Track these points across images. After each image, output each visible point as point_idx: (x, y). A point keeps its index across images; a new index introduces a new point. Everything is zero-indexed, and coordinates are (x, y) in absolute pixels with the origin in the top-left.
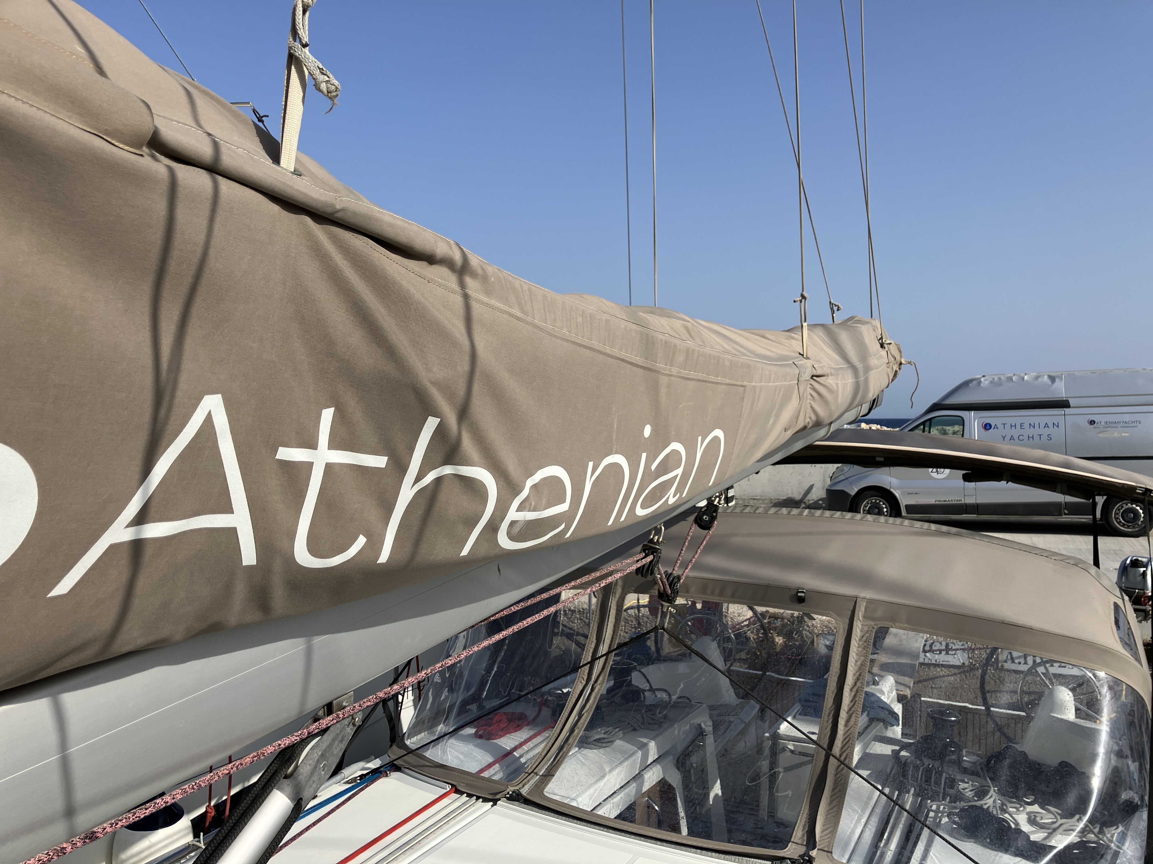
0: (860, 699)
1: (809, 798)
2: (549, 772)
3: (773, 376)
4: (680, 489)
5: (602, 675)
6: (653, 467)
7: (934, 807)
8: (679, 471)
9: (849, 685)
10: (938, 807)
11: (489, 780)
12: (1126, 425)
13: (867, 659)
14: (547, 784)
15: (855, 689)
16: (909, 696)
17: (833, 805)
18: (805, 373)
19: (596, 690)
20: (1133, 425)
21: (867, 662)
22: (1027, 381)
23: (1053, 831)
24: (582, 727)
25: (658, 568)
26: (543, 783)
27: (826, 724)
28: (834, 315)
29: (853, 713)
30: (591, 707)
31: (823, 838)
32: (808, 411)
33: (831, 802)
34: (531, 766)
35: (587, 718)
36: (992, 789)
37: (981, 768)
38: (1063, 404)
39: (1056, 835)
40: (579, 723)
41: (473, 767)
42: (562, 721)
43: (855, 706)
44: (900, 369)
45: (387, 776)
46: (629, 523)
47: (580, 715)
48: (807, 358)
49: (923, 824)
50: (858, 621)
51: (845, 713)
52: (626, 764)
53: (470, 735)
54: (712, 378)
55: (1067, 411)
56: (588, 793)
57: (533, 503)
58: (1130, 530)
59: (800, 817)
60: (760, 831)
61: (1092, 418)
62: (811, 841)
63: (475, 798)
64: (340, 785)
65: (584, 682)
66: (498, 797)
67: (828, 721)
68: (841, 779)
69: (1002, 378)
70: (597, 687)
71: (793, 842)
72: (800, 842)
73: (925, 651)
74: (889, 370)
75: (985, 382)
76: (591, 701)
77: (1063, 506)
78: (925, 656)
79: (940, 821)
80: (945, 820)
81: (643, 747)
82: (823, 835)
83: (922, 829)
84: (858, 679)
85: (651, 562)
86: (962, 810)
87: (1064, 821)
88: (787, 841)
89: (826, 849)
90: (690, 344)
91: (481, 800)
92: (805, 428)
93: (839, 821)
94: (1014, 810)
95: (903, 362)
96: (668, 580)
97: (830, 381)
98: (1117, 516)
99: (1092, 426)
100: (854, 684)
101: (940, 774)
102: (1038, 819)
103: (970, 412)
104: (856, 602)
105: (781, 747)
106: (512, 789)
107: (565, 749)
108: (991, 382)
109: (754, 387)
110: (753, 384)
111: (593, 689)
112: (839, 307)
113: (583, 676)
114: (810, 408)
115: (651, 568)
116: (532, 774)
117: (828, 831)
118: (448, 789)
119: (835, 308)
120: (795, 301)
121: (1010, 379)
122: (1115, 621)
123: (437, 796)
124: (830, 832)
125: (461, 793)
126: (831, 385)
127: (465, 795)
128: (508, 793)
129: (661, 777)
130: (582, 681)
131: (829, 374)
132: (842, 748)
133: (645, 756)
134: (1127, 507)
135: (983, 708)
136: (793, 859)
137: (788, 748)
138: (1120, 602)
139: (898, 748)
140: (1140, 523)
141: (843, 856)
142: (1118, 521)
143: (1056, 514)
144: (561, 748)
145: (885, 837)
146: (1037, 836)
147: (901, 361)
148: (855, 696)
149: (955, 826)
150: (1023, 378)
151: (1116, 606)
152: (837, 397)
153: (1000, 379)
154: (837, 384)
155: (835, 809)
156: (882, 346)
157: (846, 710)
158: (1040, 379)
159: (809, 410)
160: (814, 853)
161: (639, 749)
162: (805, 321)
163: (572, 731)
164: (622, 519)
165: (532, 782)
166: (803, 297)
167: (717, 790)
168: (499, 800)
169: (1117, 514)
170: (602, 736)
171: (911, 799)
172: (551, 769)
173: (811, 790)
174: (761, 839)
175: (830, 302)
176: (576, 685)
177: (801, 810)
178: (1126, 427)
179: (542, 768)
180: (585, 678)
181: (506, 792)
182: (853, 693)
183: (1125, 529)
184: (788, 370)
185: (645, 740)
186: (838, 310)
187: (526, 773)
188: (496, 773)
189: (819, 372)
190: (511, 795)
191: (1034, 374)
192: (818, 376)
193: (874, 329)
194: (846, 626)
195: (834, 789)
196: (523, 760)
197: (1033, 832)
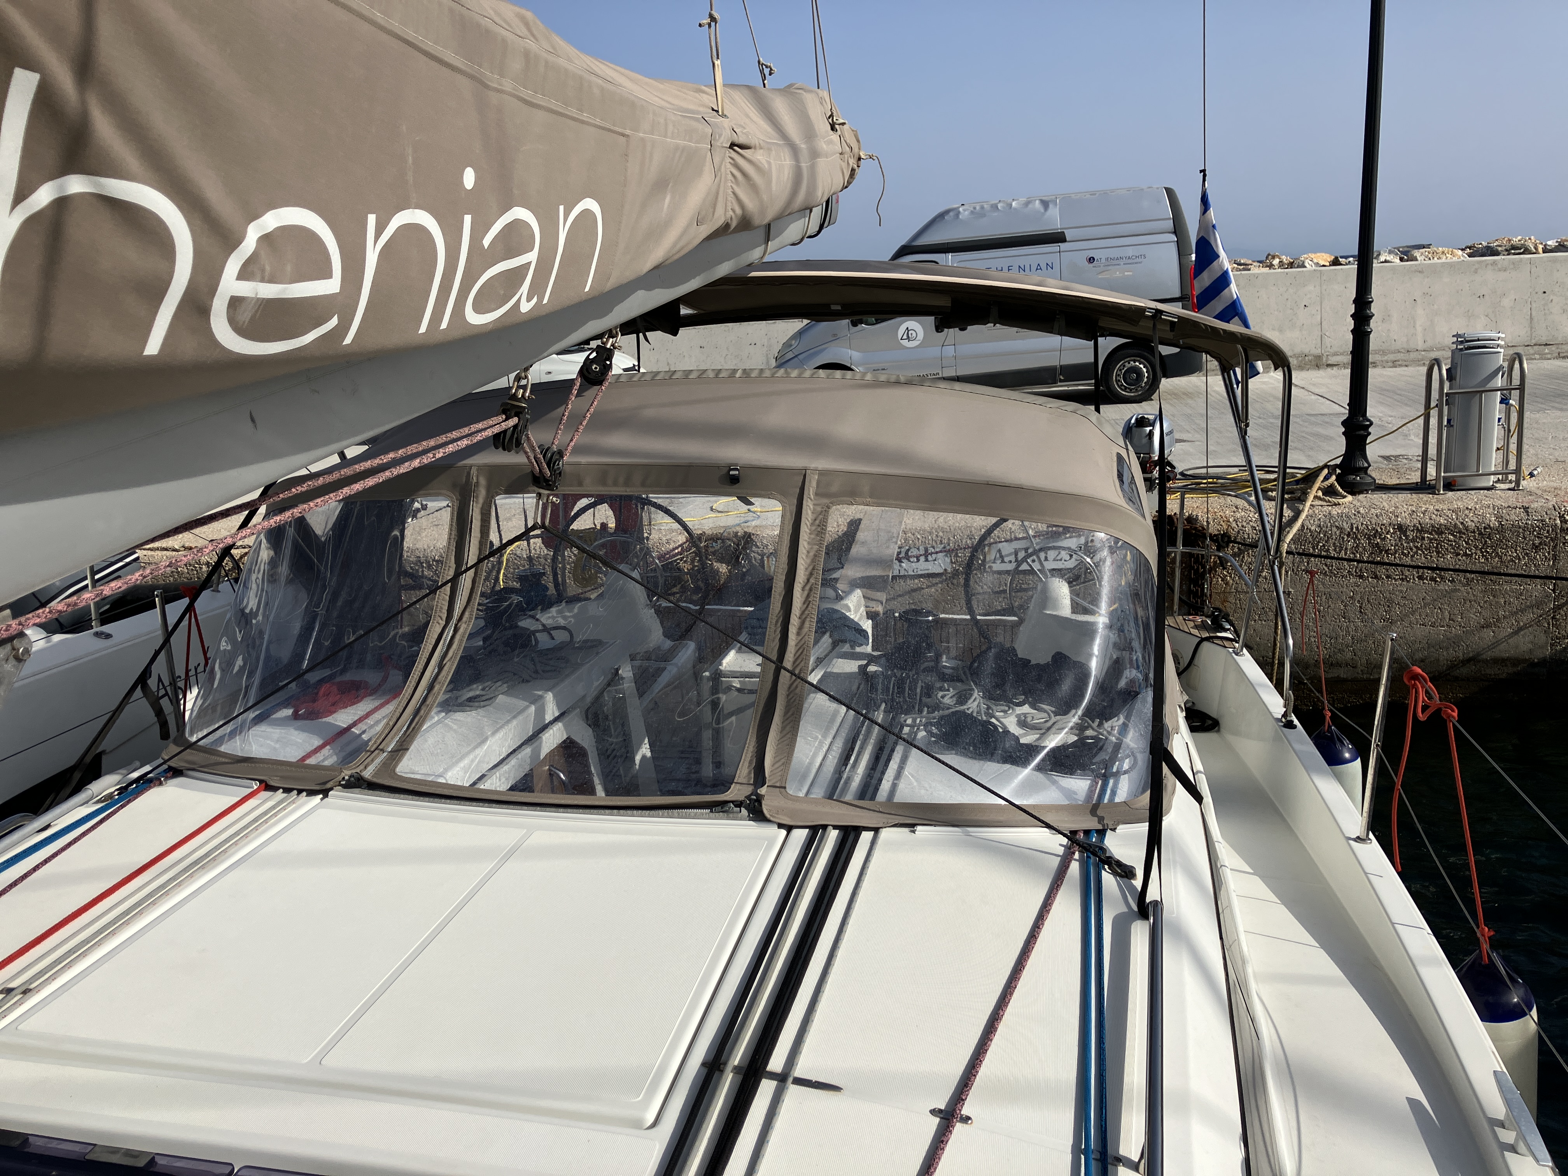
0: (815, 599)
1: (756, 727)
2: (401, 745)
3: (670, 128)
4: (536, 289)
5: (468, 610)
6: (486, 242)
7: (909, 721)
8: (532, 257)
9: (800, 583)
10: (914, 720)
11: (317, 767)
12: (1130, 261)
13: (822, 548)
14: (400, 760)
15: (807, 588)
16: (881, 612)
17: (785, 732)
18: (720, 136)
19: (461, 630)
20: (1137, 260)
21: (822, 551)
22: (1015, 209)
23: (1046, 731)
24: (445, 681)
25: (527, 436)
26: (395, 759)
27: (773, 636)
28: (765, 82)
29: (806, 618)
30: (455, 654)
31: (775, 772)
32: (729, 199)
33: (783, 728)
34: (375, 741)
35: (450, 669)
36: (976, 691)
37: (965, 673)
38: (1058, 238)
39: (1050, 735)
40: (440, 677)
41: (292, 754)
42: (415, 676)
43: (809, 608)
44: (858, 166)
45: (161, 784)
46: (457, 334)
47: (441, 667)
48: (724, 116)
49: (897, 736)
50: (809, 500)
51: (797, 619)
52: (515, 722)
53: (287, 718)
54: (573, 112)
55: (1063, 246)
56: (462, 765)
57: (268, 268)
58: (1132, 394)
59: (745, 751)
60: (694, 776)
61: (1091, 254)
62: (759, 777)
63: (295, 792)
64: (87, 807)
65: (443, 623)
66: (329, 786)
67: (775, 631)
68: (795, 700)
69: (985, 206)
70: (463, 627)
71: (736, 783)
72: (745, 781)
73: (900, 561)
74: (844, 165)
75: (964, 213)
76: (454, 646)
77: (1058, 371)
78: (900, 566)
79: (915, 736)
80: (922, 734)
81: (537, 700)
82: (773, 768)
83: (896, 744)
84: (811, 574)
85: (515, 427)
86: (942, 718)
87: (1058, 717)
88: (728, 783)
89: (778, 785)
90: (531, 44)
91: (304, 794)
92: (727, 226)
93: (793, 750)
94: (1002, 714)
95: (863, 156)
96: (544, 457)
97: (759, 156)
98: (1118, 378)
99: (1091, 265)
100: (806, 581)
101: (915, 682)
102: (1029, 719)
103: (947, 254)
104: (805, 476)
105: (724, 686)
106: (349, 773)
107: (422, 712)
108: (972, 212)
109: (643, 139)
110: (641, 135)
111: (456, 630)
112: (771, 69)
113: (441, 615)
114: (732, 196)
115: (515, 436)
116: (377, 752)
117: (780, 763)
118: (255, 787)
119: (767, 71)
120: (700, 25)
121: (995, 207)
122: (1118, 475)
123: (239, 799)
124: (783, 764)
125: (274, 789)
126: (761, 163)
127: (281, 790)
128: (344, 778)
129: (565, 737)
130: (440, 621)
131: (758, 145)
132: (794, 662)
133: (541, 712)
134: (1129, 365)
135: (968, 617)
136: (737, 801)
137: (734, 687)
138: (1124, 453)
139: (865, 662)
140: (1143, 385)
141: (800, 790)
142: (1120, 384)
143: (1050, 382)
144: (417, 712)
145: (851, 761)
146: (1028, 739)
147: (859, 155)
148: (808, 596)
149: (933, 739)
150: (1011, 205)
151: (1120, 457)
152: (769, 182)
153: (982, 208)
154: (769, 163)
155: (788, 736)
156: (833, 128)
157: (798, 615)
158: (1030, 206)
159: (731, 198)
160: (763, 791)
161: (532, 703)
162: (718, 58)
163: (431, 688)
164: (444, 325)
165: (378, 761)
166: (713, 19)
167: (645, 750)
168: (331, 789)
169: (1119, 375)
170: (478, 693)
171: (881, 716)
172: (404, 741)
173: (758, 718)
174: (696, 785)
175: (759, 62)
176: (431, 628)
177: (746, 744)
178: (1130, 264)
179: (390, 742)
180: (444, 617)
181: (340, 778)
182: (806, 592)
183: (1127, 394)
184: (694, 124)
185: (540, 693)
186: (770, 74)
187: (368, 751)
188: (327, 758)
189: (742, 140)
190: (348, 780)
191: (1023, 200)
192: (742, 147)
193: (821, 101)
194: (794, 508)
195: (786, 713)
196: (365, 737)
197: (1025, 735)
